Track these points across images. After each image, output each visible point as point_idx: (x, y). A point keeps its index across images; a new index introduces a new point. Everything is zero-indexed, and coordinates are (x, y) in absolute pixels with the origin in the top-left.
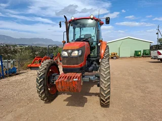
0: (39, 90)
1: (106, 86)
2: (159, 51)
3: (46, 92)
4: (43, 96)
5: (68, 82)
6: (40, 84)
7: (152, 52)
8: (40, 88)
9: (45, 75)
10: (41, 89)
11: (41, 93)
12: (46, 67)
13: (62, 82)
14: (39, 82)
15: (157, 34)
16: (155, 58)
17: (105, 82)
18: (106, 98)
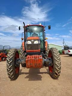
0: (9, 70)
1: (59, 63)
2: (69, 50)
3: (14, 71)
4: (12, 74)
5: (35, 60)
6: (10, 64)
7: (65, 51)
8: (9, 67)
9: (14, 58)
10: (10, 69)
11: (10, 71)
12: (14, 52)
13: (31, 60)
14: (9, 63)
15: (63, 43)
16: (67, 54)
17: (58, 60)
18: (59, 72)
